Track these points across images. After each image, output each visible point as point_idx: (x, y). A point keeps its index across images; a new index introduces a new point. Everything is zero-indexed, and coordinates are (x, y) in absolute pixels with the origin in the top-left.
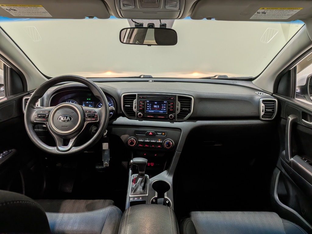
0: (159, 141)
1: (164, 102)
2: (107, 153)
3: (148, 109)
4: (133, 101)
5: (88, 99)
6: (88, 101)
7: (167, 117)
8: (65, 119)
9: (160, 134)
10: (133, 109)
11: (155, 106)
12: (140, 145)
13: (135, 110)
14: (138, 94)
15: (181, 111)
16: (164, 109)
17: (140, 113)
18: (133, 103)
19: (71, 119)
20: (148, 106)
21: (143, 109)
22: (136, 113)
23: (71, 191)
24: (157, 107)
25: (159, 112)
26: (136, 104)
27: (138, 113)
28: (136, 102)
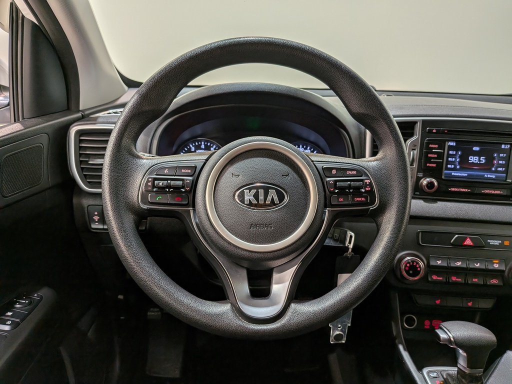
0: (496, 266)
1: (503, 146)
3: (449, 166)
7: (508, 193)
8: (261, 197)
9: (497, 242)
11: (473, 159)
12: (435, 277)
13: (411, 169)
14: (424, 121)
16: (500, 169)
17: (428, 179)
20: (450, 159)
21: (440, 167)
22: (413, 180)
24: (479, 160)
25: (486, 176)
26: (415, 152)
27: (421, 178)
28: (415, 146)
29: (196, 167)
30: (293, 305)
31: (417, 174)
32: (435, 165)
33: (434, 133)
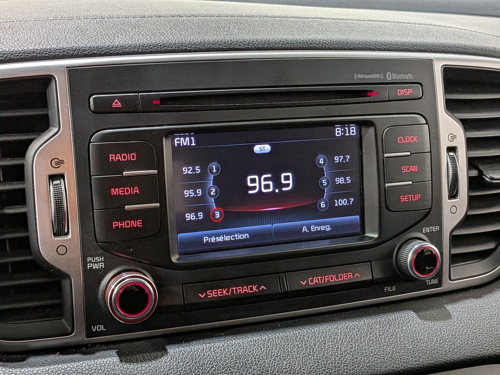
1: (338, 131)
4: (21, 149)
7: (377, 272)
11: (259, 184)
13: (58, 248)
14: (72, 72)
15: (473, 202)
16: (343, 202)
17: (127, 278)
22: (76, 284)
25: (305, 229)
26: (64, 184)
27: (102, 273)
28: (60, 162)
31: (85, 263)
32: (138, 223)
33: (117, 111)
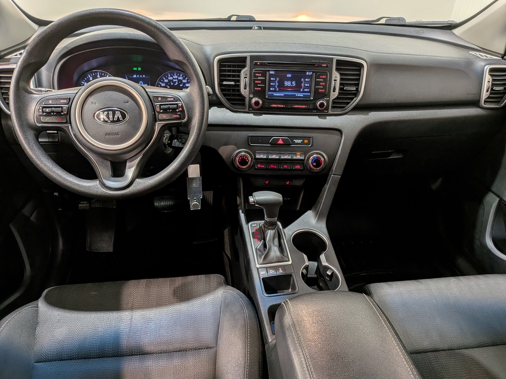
0: (298, 157)
1: (307, 73)
2: (197, 185)
3: (271, 89)
4: (240, 71)
5: (136, 69)
6: (137, 72)
7: (311, 107)
8: (111, 117)
9: (299, 141)
10: (239, 90)
11: (287, 83)
12: (259, 166)
13: (244, 92)
14: (251, 56)
15: (339, 94)
16: (307, 90)
17: (257, 99)
18: (239, 76)
19: (124, 116)
20: (272, 84)
21: (263, 89)
22: (247, 100)
23: (111, 249)
24: (292, 84)
25: (296, 95)
26: (247, 79)
27: (252, 98)
28: (247, 75)
29: (70, 99)
30: (138, 180)
31: (249, 95)
32: (260, 89)
33: (259, 65)
